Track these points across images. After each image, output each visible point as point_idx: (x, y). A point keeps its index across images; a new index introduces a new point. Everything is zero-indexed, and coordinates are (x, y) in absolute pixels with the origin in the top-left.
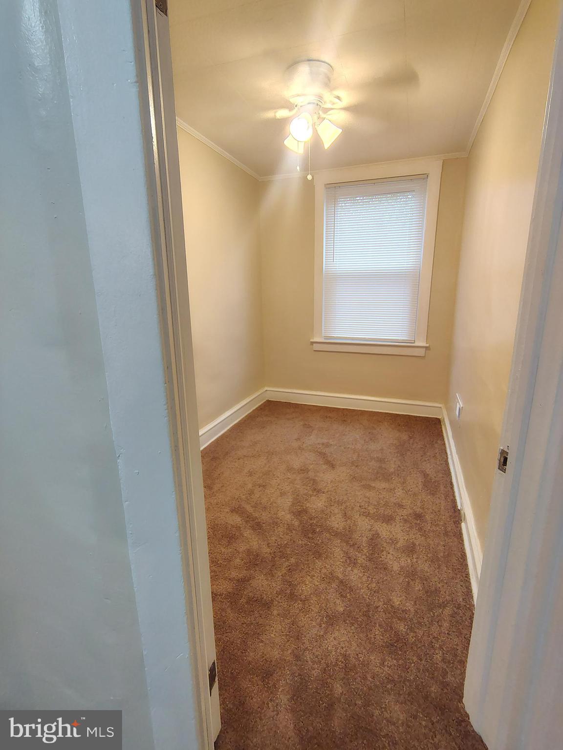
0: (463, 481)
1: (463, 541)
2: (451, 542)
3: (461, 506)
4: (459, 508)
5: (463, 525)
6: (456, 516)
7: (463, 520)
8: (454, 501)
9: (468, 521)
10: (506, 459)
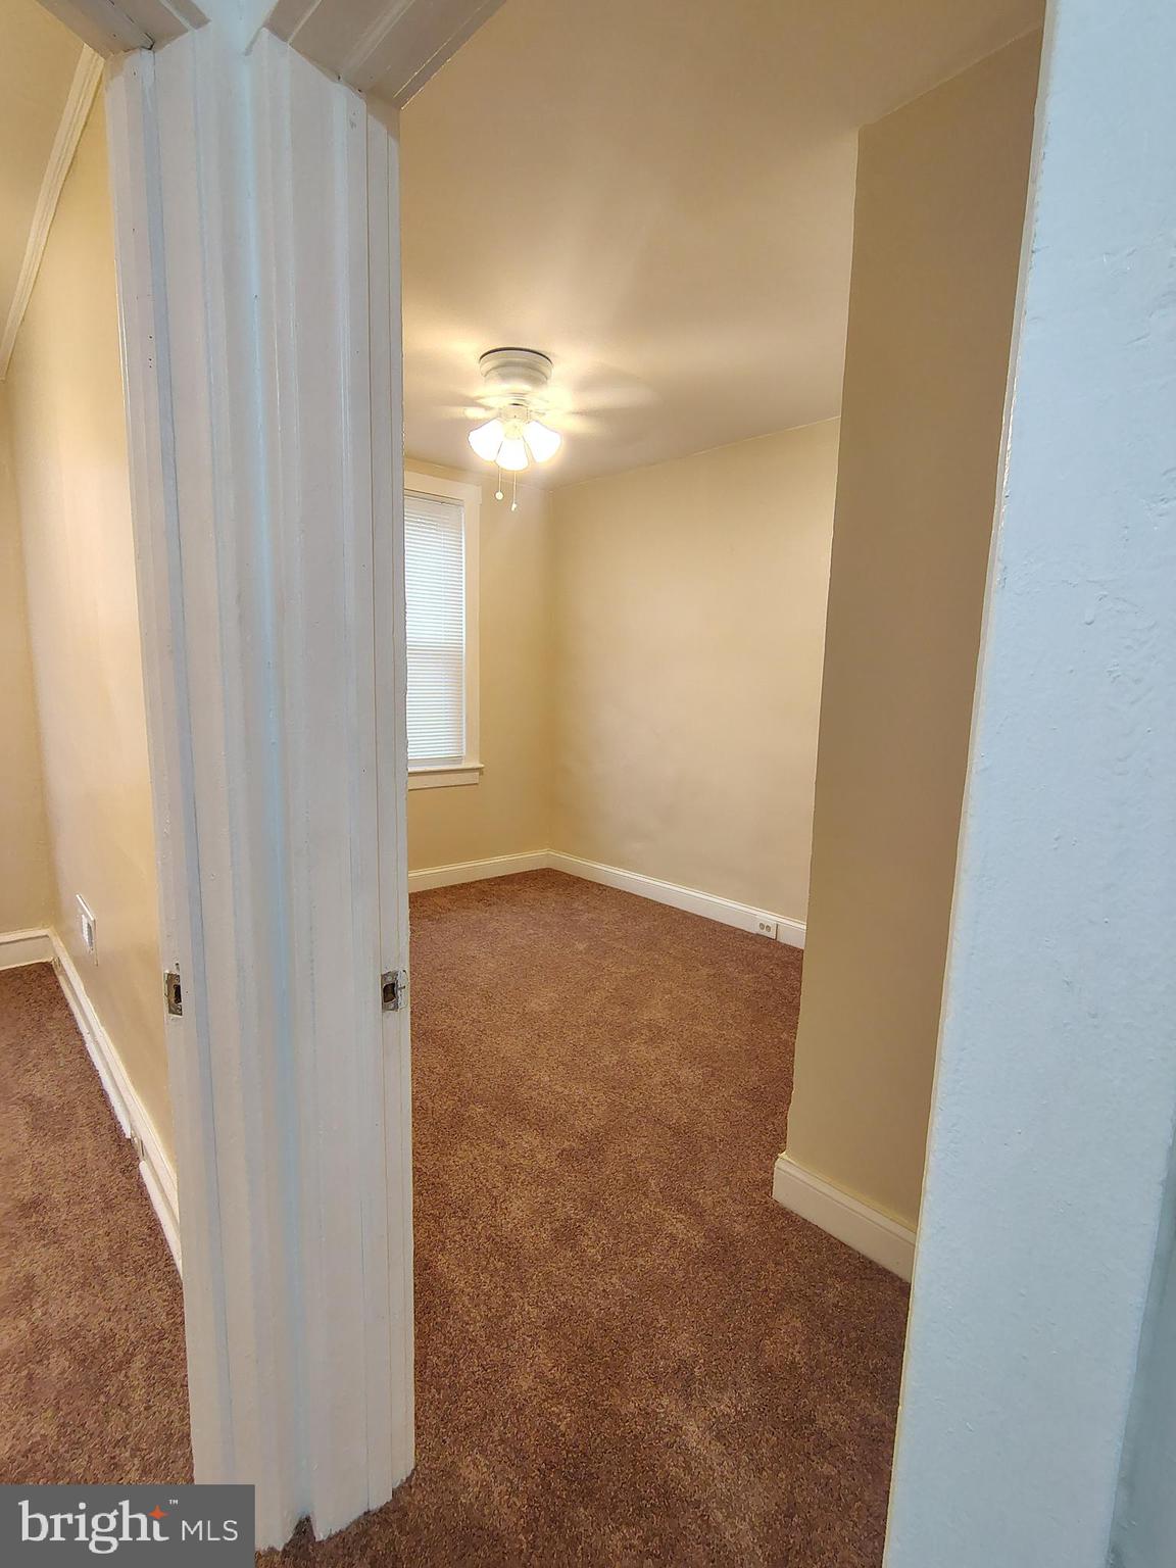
0: (125, 1075)
1: (147, 1198)
2: (123, 1216)
3: (132, 1128)
4: (128, 1136)
5: (143, 1167)
6: (126, 1153)
7: (141, 1158)
8: (115, 1128)
9: (152, 1157)
10: (178, 989)
